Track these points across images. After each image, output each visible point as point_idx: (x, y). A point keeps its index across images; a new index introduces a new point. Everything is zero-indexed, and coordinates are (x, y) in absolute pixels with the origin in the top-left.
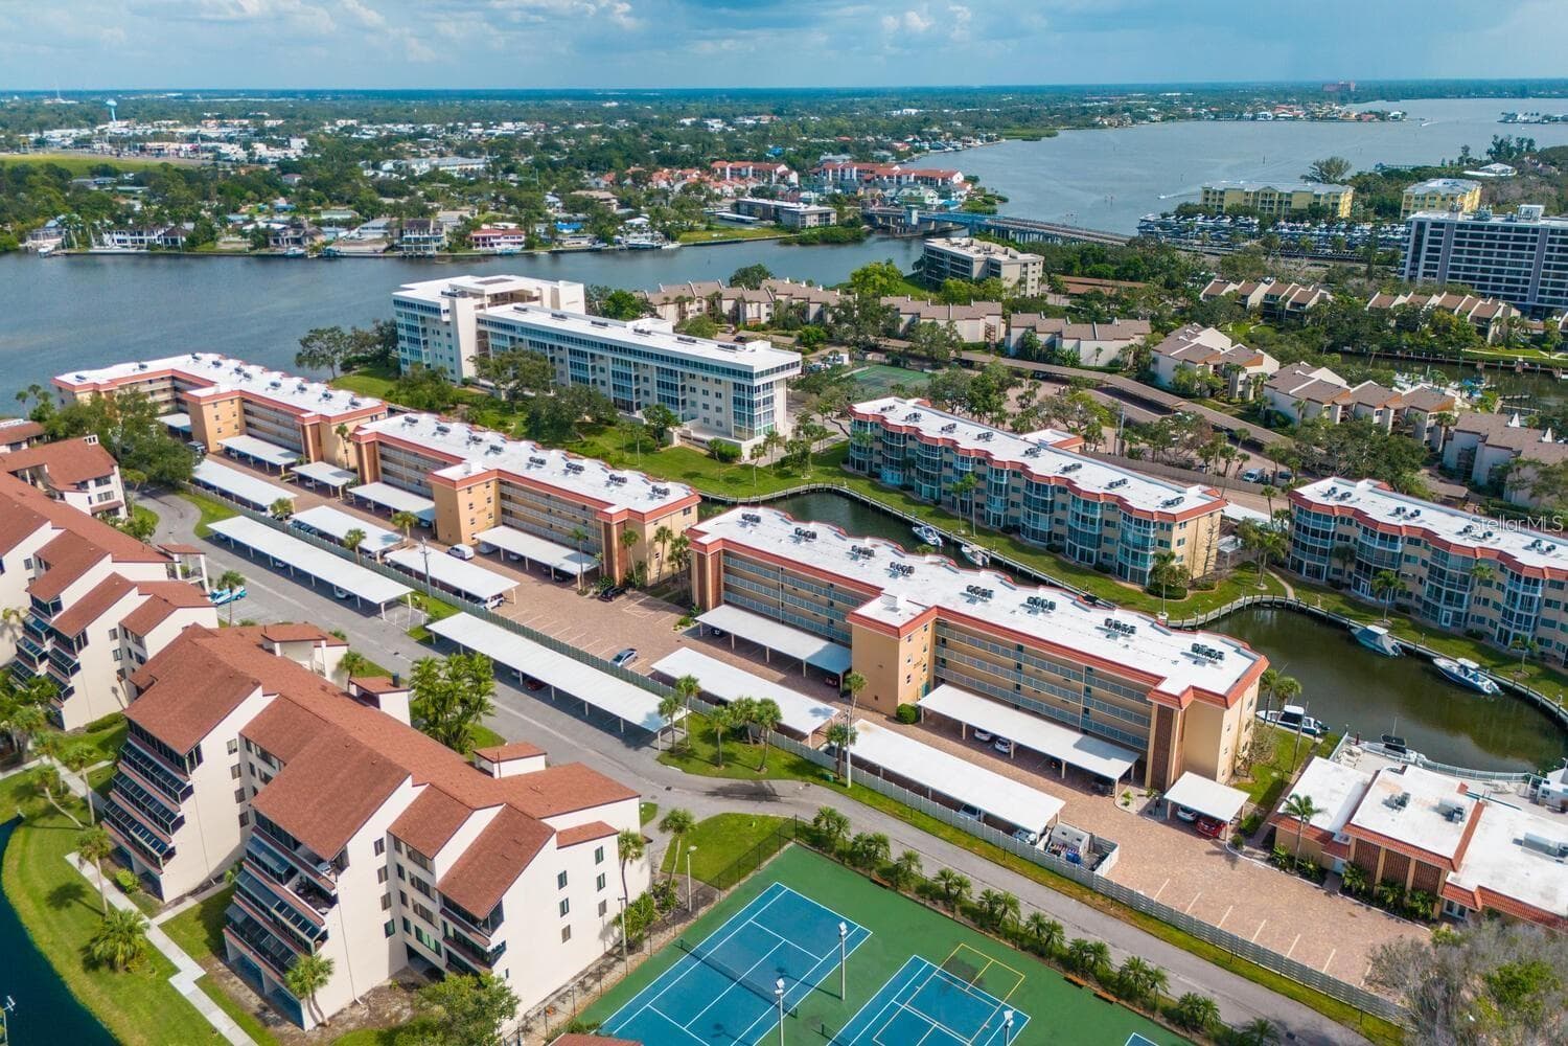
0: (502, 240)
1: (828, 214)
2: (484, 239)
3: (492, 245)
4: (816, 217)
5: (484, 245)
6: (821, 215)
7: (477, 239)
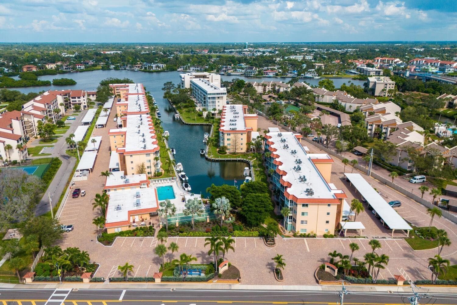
0: (271, 73)
1: (380, 72)
2: (266, 73)
3: (268, 74)
4: (375, 72)
5: (266, 75)
6: (376, 72)
7: (265, 73)
